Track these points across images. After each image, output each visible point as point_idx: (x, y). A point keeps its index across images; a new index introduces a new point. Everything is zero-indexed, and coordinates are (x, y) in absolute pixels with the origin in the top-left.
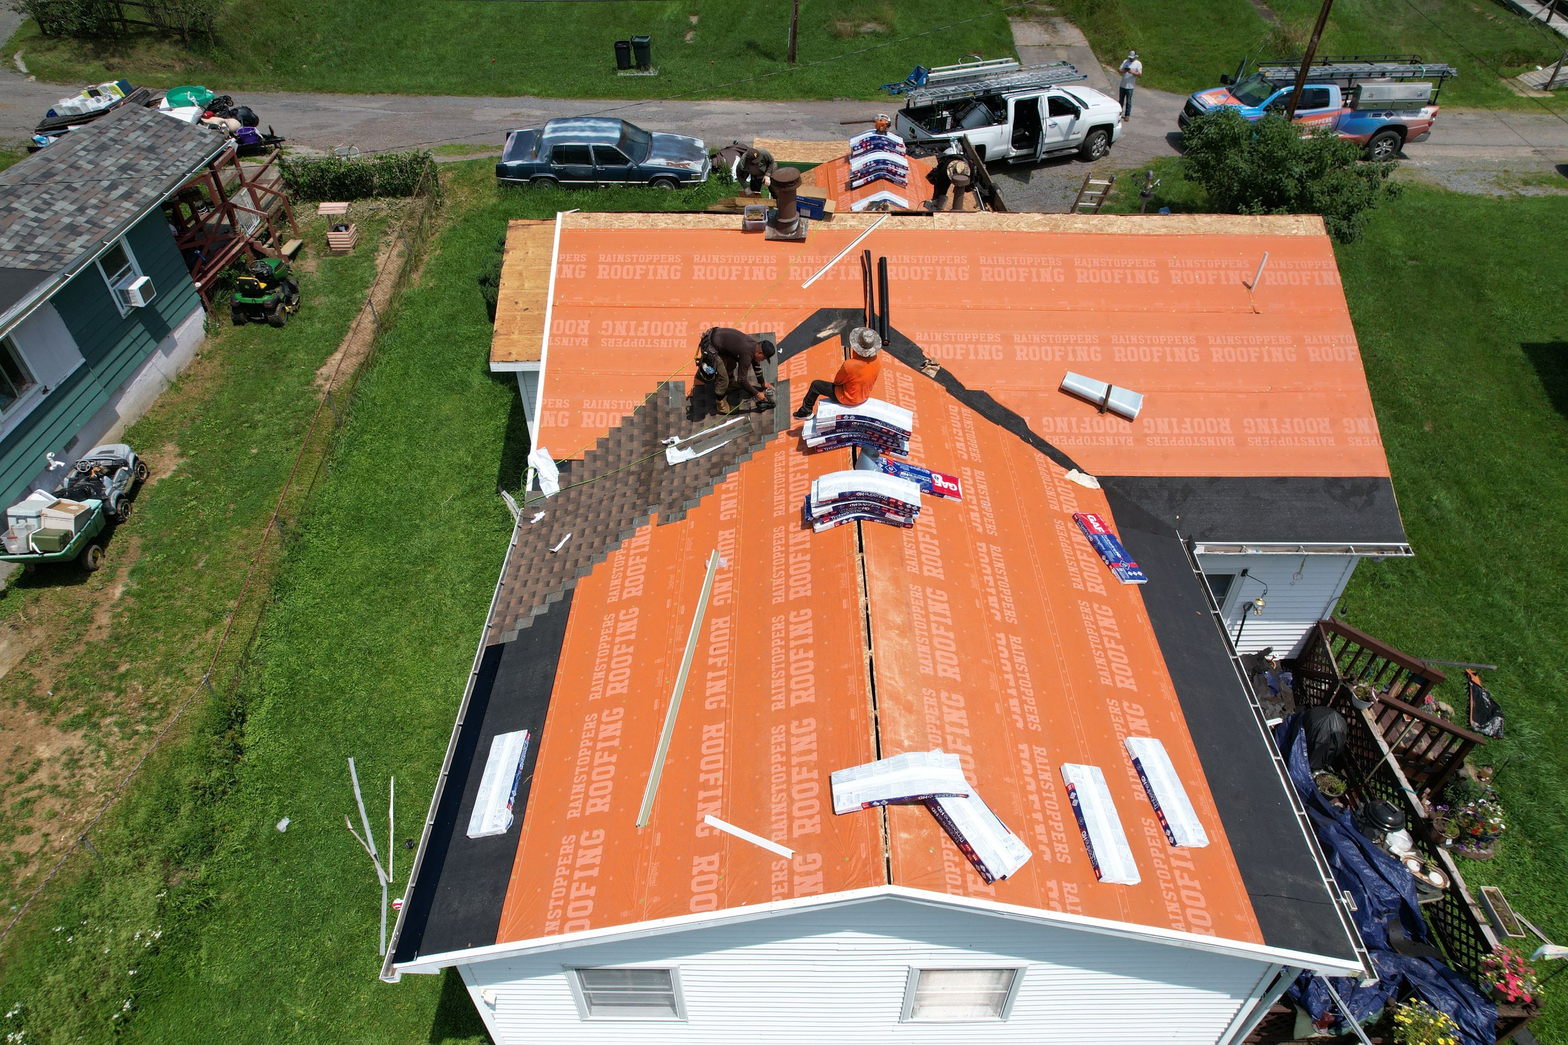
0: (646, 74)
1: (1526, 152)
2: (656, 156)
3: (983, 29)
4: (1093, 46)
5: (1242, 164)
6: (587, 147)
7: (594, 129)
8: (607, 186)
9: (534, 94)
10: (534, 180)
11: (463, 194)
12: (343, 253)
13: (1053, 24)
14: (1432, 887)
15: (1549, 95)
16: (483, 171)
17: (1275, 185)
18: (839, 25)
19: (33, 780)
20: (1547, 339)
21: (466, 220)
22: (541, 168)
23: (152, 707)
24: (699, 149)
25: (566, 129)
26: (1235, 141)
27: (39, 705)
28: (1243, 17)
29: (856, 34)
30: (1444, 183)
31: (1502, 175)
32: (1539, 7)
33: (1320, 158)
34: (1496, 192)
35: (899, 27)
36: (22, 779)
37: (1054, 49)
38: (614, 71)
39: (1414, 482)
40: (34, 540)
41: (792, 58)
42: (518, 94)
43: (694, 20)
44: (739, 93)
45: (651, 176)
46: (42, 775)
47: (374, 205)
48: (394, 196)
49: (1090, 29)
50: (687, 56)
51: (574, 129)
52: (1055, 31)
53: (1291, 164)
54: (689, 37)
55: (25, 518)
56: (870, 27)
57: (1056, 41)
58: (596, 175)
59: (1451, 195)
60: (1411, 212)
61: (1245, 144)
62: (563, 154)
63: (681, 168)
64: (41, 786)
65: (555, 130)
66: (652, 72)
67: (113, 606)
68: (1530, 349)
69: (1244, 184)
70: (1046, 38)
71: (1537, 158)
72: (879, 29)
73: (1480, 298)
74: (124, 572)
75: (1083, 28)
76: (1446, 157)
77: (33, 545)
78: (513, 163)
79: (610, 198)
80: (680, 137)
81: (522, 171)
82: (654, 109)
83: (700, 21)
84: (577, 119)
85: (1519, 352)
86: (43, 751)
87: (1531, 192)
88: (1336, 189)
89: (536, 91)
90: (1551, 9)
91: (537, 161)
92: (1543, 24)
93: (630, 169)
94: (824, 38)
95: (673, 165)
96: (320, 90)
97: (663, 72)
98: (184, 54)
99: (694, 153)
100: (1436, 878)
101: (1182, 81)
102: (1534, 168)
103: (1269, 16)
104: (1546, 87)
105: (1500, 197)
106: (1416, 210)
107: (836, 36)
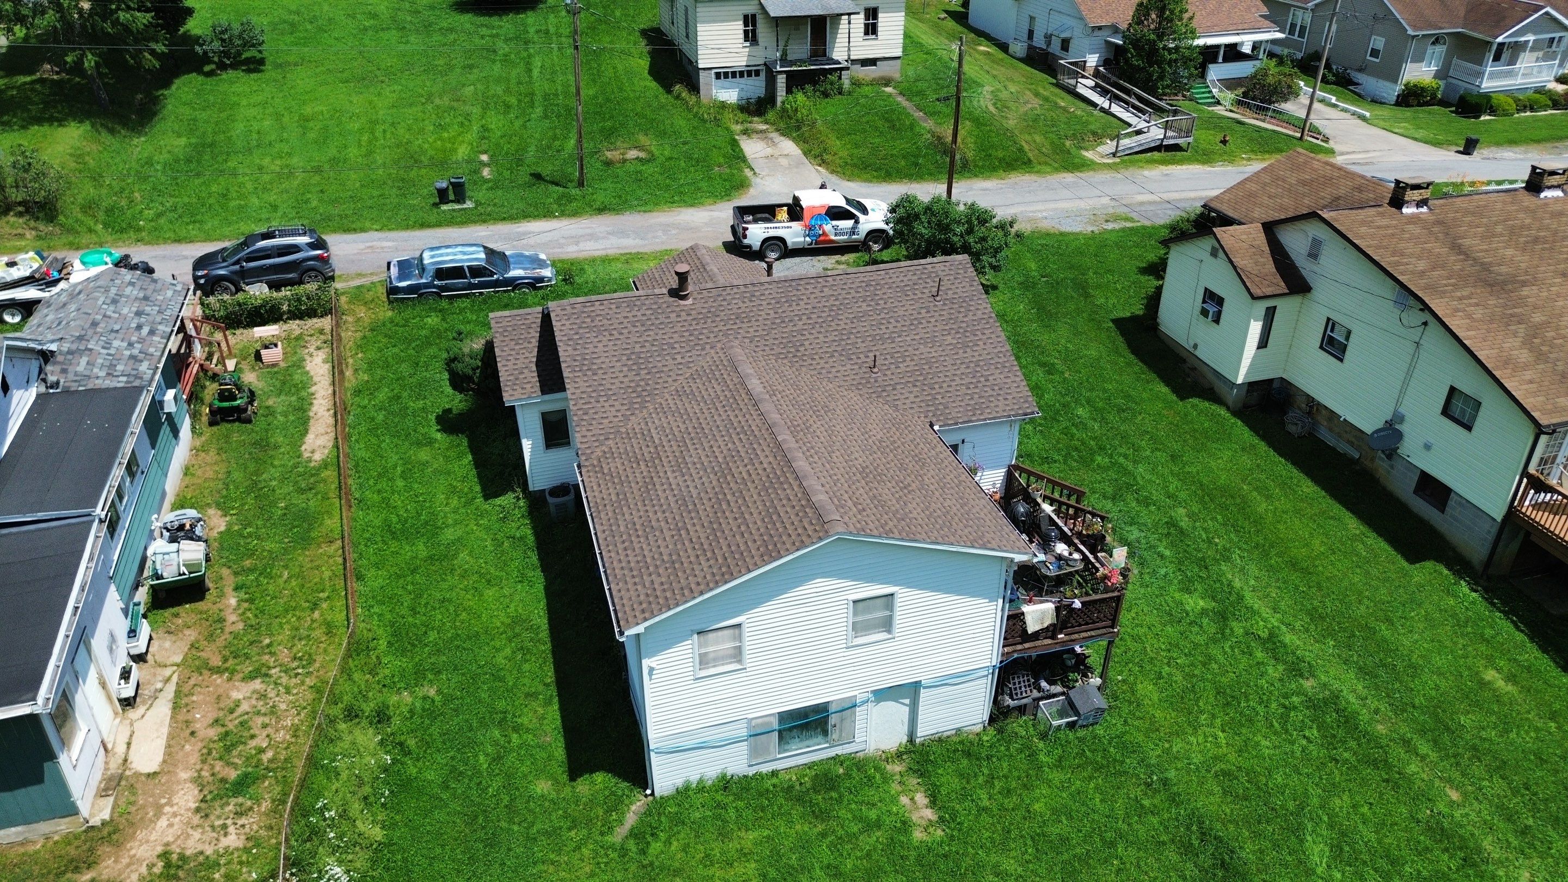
0: (465, 206)
1: (1106, 200)
2: (515, 268)
3: (720, 148)
4: (805, 154)
5: (923, 231)
6: (462, 267)
7: (464, 253)
8: (481, 294)
9: (376, 230)
10: (421, 295)
11: (362, 312)
12: (274, 365)
13: (771, 139)
14: (1076, 560)
15: (1118, 160)
16: (371, 293)
17: (948, 241)
18: (609, 154)
19: (240, 711)
20: (1128, 314)
21: (372, 330)
22: (426, 286)
23: (301, 659)
24: (544, 261)
25: (441, 255)
26: (917, 216)
27: (218, 671)
28: (908, 123)
29: (625, 161)
30: (1057, 226)
31: (1092, 217)
32: (1103, 99)
33: (969, 222)
34: (1090, 229)
35: (657, 153)
36: (232, 711)
37: (777, 159)
38: (436, 205)
39: (1064, 406)
40: (184, 565)
41: (581, 184)
42: (363, 230)
43: (484, 158)
44: (548, 214)
45: (514, 283)
46: (245, 707)
47: (286, 327)
48: (301, 318)
49: (801, 140)
50: (491, 188)
51: (448, 254)
52: (774, 144)
53: (954, 226)
54: (486, 172)
55: (168, 554)
56: (633, 154)
57: (777, 153)
58: (471, 286)
59: (1062, 234)
60: (1039, 247)
61: (923, 218)
62: (441, 273)
63: (536, 275)
64: (247, 713)
65: (432, 257)
66: (469, 204)
67: (235, 609)
68: (1118, 322)
69: (928, 242)
70: (769, 151)
71: (1113, 203)
72: (642, 155)
73: (1087, 296)
74: (229, 590)
75: (794, 140)
76: (1056, 209)
77: (183, 569)
78: (403, 284)
79: (485, 302)
80: (527, 253)
81: (410, 290)
82: (484, 233)
83: (491, 157)
84: (448, 247)
85: (1111, 324)
86: (236, 695)
87: (1110, 226)
88: (984, 239)
89: (378, 227)
90: (1110, 100)
91: (424, 281)
92: (1106, 112)
93: (497, 280)
94: (598, 165)
95: (529, 273)
96: (178, 241)
97: (478, 204)
98: (32, 223)
99: (541, 264)
100: (1076, 556)
101: (875, 174)
102: (1111, 211)
103: (926, 121)
104: (1114, 155)
105: (1093, 232)
106: (1042, 245)
107: (608, 163)
